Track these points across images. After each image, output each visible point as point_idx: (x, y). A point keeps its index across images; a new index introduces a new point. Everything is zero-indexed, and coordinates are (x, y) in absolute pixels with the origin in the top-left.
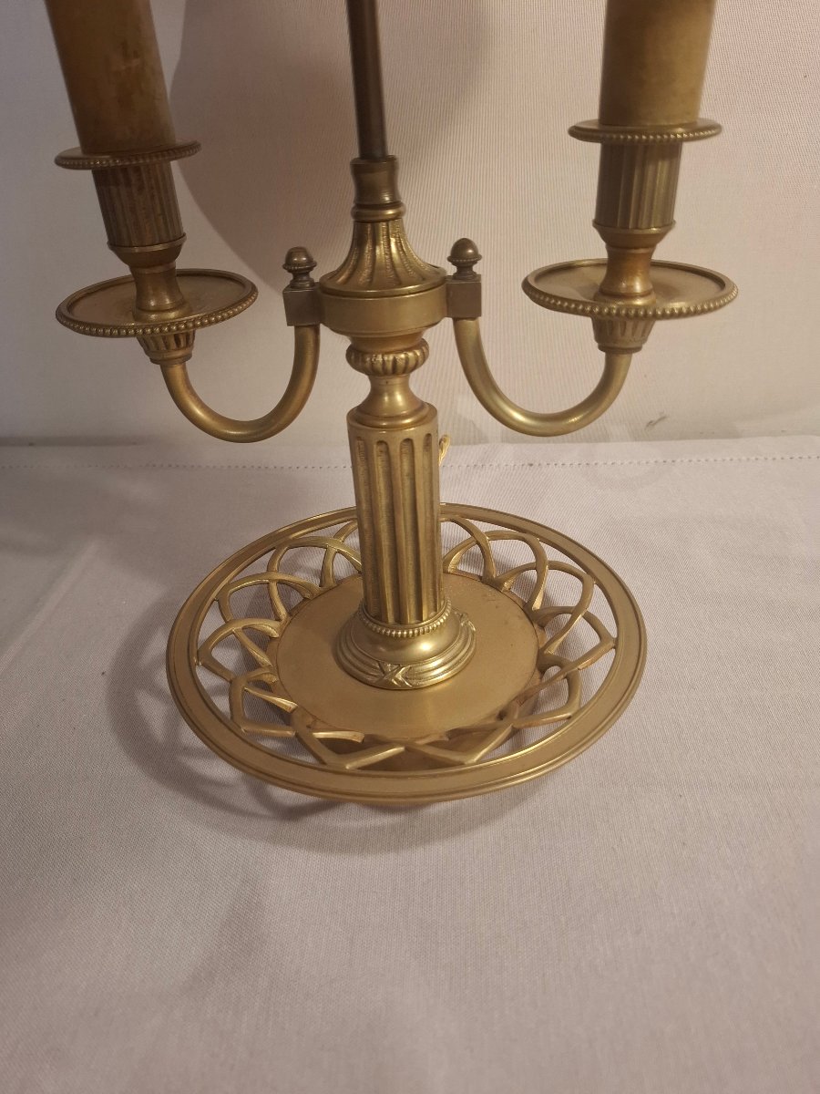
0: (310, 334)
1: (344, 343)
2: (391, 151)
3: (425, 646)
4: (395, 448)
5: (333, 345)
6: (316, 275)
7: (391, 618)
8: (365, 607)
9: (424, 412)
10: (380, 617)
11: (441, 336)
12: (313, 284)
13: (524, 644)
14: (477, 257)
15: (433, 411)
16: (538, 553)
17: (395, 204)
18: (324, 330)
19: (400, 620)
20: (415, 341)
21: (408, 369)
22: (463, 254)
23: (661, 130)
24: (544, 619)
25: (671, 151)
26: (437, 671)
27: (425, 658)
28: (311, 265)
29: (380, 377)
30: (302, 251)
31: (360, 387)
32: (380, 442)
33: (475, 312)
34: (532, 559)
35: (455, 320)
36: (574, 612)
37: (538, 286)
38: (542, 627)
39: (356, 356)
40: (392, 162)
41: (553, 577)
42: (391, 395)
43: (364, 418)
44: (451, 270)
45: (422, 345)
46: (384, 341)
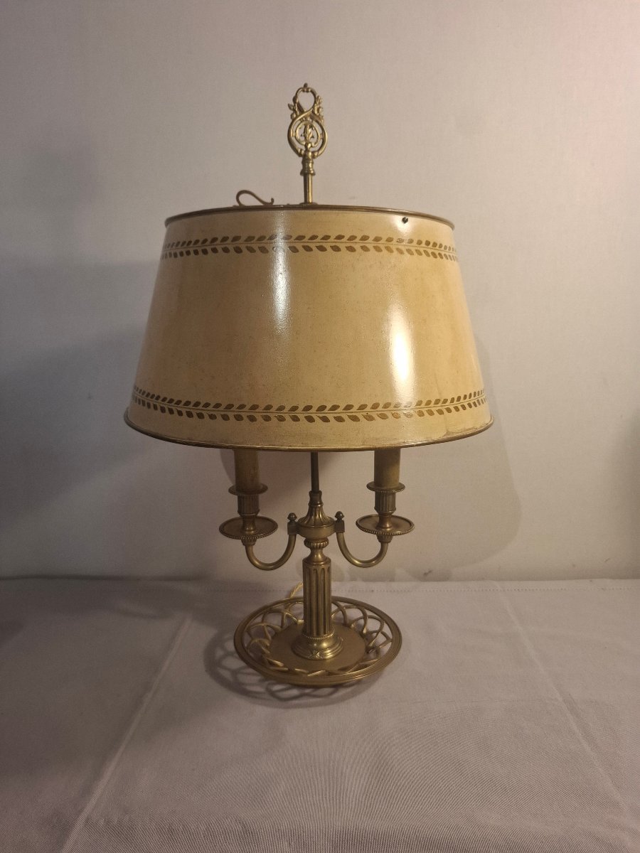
0: (294, 537)
1: (304, 539)
2: (320, 489)
3: (325, 645)
4: (319, 572)
5: (300, 540)
6: (297, 520)
7: (315, 634)
8: (304, 631)
9: (327, 561)
10: (311, 634)
11: (333, 538)
12: (296, 523)
13: (361, 646)
14: (343, 516)
15: (330, 560)
16: (364, 614)
17: (321, 503)
18: (298, 535)
19: (318, 634)
20: (326, 540)
21: (321, 548)
22: (339, 515)
23: (390, 490)
24: (368, 637)
25: (394, 494)
26: (329, 654)
27: (325, 649)
28: (296, 517)
29: (314, 550)
30: (293, 514)
31: (307, 552)
32: (314, 569)
33: (343, 531)
34: (362, 615)
35: (337, 534)
36: (377, 632)
37: (360, 524)
38: (367, 639)
39: (307, 543)
40: (320, 493)
41: (370, 621)
42: (317, 555)
43: (308, 562)
44: (336, 519)
45: (327, 540)
46: (317, 540)
